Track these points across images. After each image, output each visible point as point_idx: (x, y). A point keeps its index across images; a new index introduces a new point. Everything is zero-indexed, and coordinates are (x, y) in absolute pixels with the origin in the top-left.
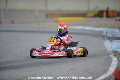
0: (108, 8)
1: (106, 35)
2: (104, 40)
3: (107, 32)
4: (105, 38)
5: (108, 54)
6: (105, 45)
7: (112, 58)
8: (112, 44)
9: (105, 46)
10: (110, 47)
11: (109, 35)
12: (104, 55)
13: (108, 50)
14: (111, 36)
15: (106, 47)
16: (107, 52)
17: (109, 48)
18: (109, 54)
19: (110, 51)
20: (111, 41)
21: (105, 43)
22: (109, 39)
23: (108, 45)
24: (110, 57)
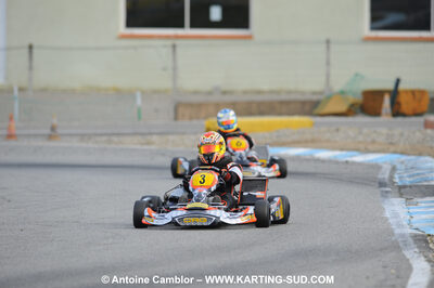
0: (398, 81)
1: (391, 177)
2: (385, 195)
3: (394, 169)
4: (387, 189)
5: (396, 247)
6: (387, 214)
7: (411, 261)
8: (413, 209)
9: (387, 219)
10: (405, 223)
11: (400, 178)
12: (381, 250)
13: (397, 231)
14: (408, 181)
15: (391, 221)
16: (393, 239)
17: (400, 226)
18: (401, 245)
19: (403, 236)
20: (407, 199)
21: (385, 206)
22: (402, 191)
23: (396, 215)
24: (404, 255)
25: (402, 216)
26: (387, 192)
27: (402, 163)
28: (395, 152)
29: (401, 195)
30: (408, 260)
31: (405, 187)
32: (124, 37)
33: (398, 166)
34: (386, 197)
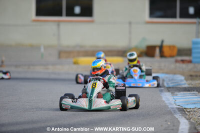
1: (163, 84)
2: (161, 91)
4: (162, 89)
5: (170, 112)
6: (164, 99)
7: (179, 119)
8: (175, 97)
9: (164, 101)
11: (168, 84)
12: (164, 114)
13: (170, 106)
14: (171, 85)
15: (166, 102)
16: (169, 110)
17: (172, 104)
18: (173, 112)
19: (173, 108)
20: (172, 93)
21: (163, 96)
22: (169, 89)
23: (168, 100)
24: (175, 117)
25: (170, 100)
26: (162, 90)
27: (167, 78)
28: (163, 73)
29: (169, 91)
30: (177, 119)
31: (170, 88)
32: (34, 21)
33: (165, 79)
34: (162, 92)
